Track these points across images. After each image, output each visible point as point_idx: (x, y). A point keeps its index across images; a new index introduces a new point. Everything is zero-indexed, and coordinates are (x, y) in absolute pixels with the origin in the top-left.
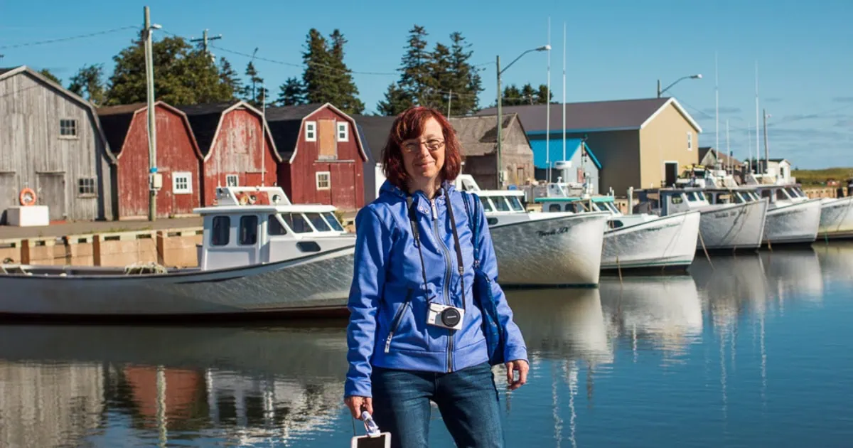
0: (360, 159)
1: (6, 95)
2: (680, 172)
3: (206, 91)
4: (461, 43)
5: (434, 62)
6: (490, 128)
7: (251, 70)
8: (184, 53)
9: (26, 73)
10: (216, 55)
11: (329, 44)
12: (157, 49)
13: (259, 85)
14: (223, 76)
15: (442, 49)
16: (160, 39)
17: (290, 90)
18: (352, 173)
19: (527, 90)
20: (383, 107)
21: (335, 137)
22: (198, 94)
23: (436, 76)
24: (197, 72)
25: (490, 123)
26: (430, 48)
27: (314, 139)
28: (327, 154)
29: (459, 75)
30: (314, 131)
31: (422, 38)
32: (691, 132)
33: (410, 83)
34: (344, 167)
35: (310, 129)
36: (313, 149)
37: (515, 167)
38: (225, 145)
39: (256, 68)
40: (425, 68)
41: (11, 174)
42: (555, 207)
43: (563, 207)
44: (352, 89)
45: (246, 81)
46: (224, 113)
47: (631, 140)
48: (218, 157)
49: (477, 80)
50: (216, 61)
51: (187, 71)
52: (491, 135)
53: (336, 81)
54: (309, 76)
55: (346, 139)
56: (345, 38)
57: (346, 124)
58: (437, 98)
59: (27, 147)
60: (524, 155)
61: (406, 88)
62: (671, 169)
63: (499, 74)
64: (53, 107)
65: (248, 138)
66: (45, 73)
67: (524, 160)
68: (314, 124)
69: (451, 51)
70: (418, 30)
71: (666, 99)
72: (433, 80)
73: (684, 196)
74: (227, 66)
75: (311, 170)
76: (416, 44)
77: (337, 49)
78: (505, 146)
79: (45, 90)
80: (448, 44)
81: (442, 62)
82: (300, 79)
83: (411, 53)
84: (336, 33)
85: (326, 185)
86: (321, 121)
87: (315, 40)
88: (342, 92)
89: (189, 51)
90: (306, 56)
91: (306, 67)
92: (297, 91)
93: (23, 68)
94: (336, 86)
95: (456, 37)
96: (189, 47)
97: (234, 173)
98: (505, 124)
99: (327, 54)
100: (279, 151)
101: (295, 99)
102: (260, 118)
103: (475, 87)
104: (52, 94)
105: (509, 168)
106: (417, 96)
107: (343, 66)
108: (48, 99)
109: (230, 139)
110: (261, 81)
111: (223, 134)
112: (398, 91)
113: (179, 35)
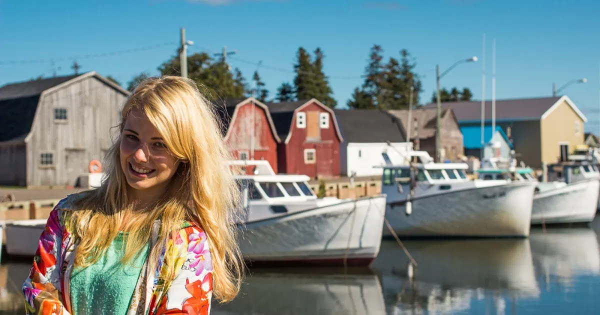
0: (337, 141)
1: (80, 93)
2: (571, 150)
3: (224, 91)
4: (408, 58)
5: (388, 71)
6: (431, 118)
7: (256, 77)
8: (208, 64)
9: (96, 77)
10: (232, 66)
11: (313, 59)
12: (190, 61)
13: (262, 88)
14: (237, 81)
15: (394, 62)
16: (192, 54)
17: (284, 91)
18: (330, 150)
19: (454, 91)
20: (350, 104)
21: (318, 124)
22: (219, 93)
23: (390, 80)
24: (218, 76)
25: (431, 114)
26: (385, 61)
27: (303, 126)
28: (313, 137)
29: (406, 81)
30: (304, 120)
31: (380, 54)
32: (578, 122)
33: (371, 86)
34: (325, 146)
35: (301, 119)
36: (302, 133)
37: (449, 147)
38: (238, 130)
39: (260, 75)
40: (381, 75)
41: (83, 151)
42: (488, 177)
43: (494, 176)
44: (329, 90)
45: (253, 85)
46: (238, 106)
47: (534, 127)
48: (233, 139)
49: (419, 84)
50: (231, 69)
51: (210, 77)
52: (432, 124)
53: (318, 85)
54: (298, 81)
55: (326, 126)
56: (324, 54)
57: (326, 115)
58: (390, 97)
59: (95, 131)
60: (457, 138)
61: (367, 90)
62: (564, 149)
63: (438, 78)
64: (114, 102)
65: (256, 125)
66: (110, 78)
67: (456, 142)
68: (303, 114)
69: (401, 63)
70: (377, 48)
71: (559, 98)
72: (387, 84)
73: (582, 169)
74: (239, 74)
75: (301, 148)
76: (375, 59)
77: (318, 62)
78: (442, 131)
79: (108, 89)
80: (399, 58)
81: (394, 71)
82: (291, 83)
83: (372, 65)
84: (318, 51)
85: (311, 159)
86: (310, 113)
87: (302, 55)
88: (321, 92)
89: (212, 63)
90: (296, 67)
91: (296, 74)
92: (290, 92)
93: (93, 73)
94: (317, 89)
95: (404, 53)
96: (213, 59)
97: (245, 150)
98: (443, 115)
99: (311, 66)
100: (279, 134)
101: (288, 98)
102: (263, 110)
103: (418, 89)
104: (113, 92)
105: (446, 148)
106: (376, 95)
107: (322, 74)
108: (111, 96)
109: (242, 125)
110: (263, 84)
111: (237, 122)
112: (363, 92)
113: (205, 51)
